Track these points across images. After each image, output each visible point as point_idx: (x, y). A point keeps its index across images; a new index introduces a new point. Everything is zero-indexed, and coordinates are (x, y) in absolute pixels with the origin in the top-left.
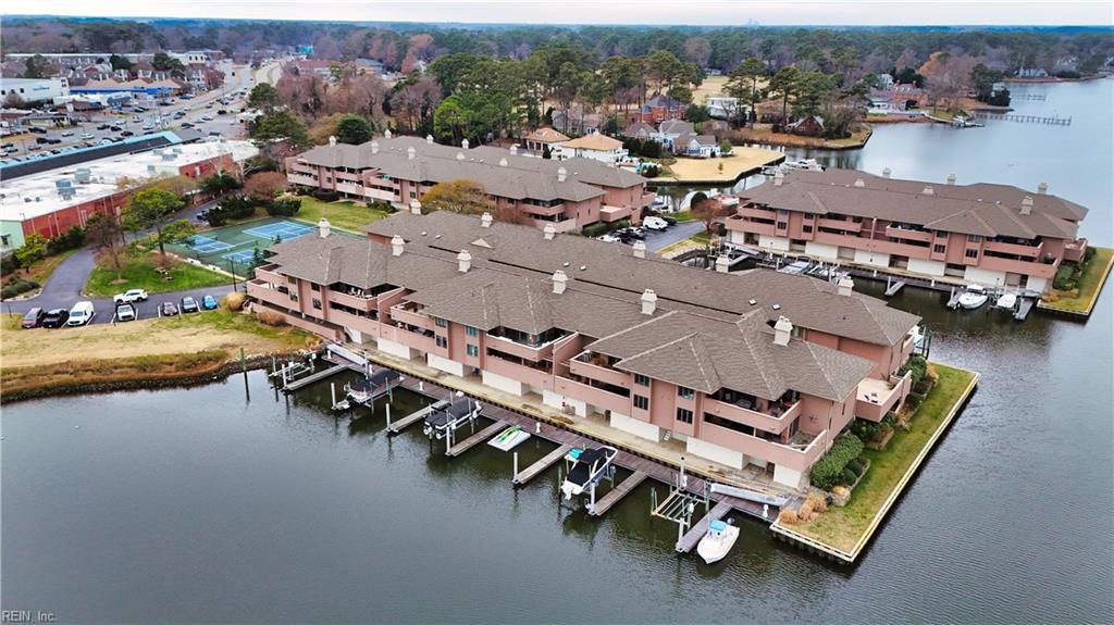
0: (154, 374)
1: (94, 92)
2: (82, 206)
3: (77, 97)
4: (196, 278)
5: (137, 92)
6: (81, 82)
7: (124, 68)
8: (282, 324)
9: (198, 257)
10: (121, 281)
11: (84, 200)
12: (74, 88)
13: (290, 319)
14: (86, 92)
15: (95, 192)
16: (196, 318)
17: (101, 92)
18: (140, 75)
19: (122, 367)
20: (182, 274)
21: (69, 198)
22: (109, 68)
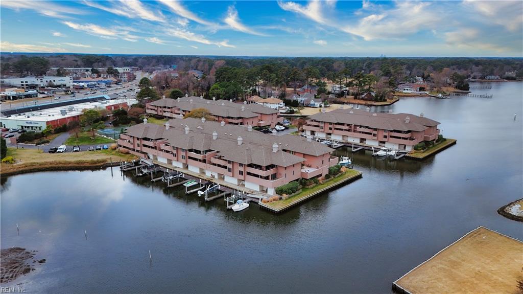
0: (82, 165)
1: (82, 82)
2: (68, 118)
3: (75, 84)
4: (103, 141)
5: (99, 82)
6: (78, 78)
7: (96, 73)
8: (128, 153)
9: (106, 135)
10: (77, 141)
11: (69, 116)
12: (75, 81)
13: (131, 152)
14: (79, 82)
15: (74, 114)
16: (99, 151)
17: (85, 82)
18: (102, 76)
19: (72, 163)
20: (99, 140)
21: (64, 115)
22: (90, 73)
